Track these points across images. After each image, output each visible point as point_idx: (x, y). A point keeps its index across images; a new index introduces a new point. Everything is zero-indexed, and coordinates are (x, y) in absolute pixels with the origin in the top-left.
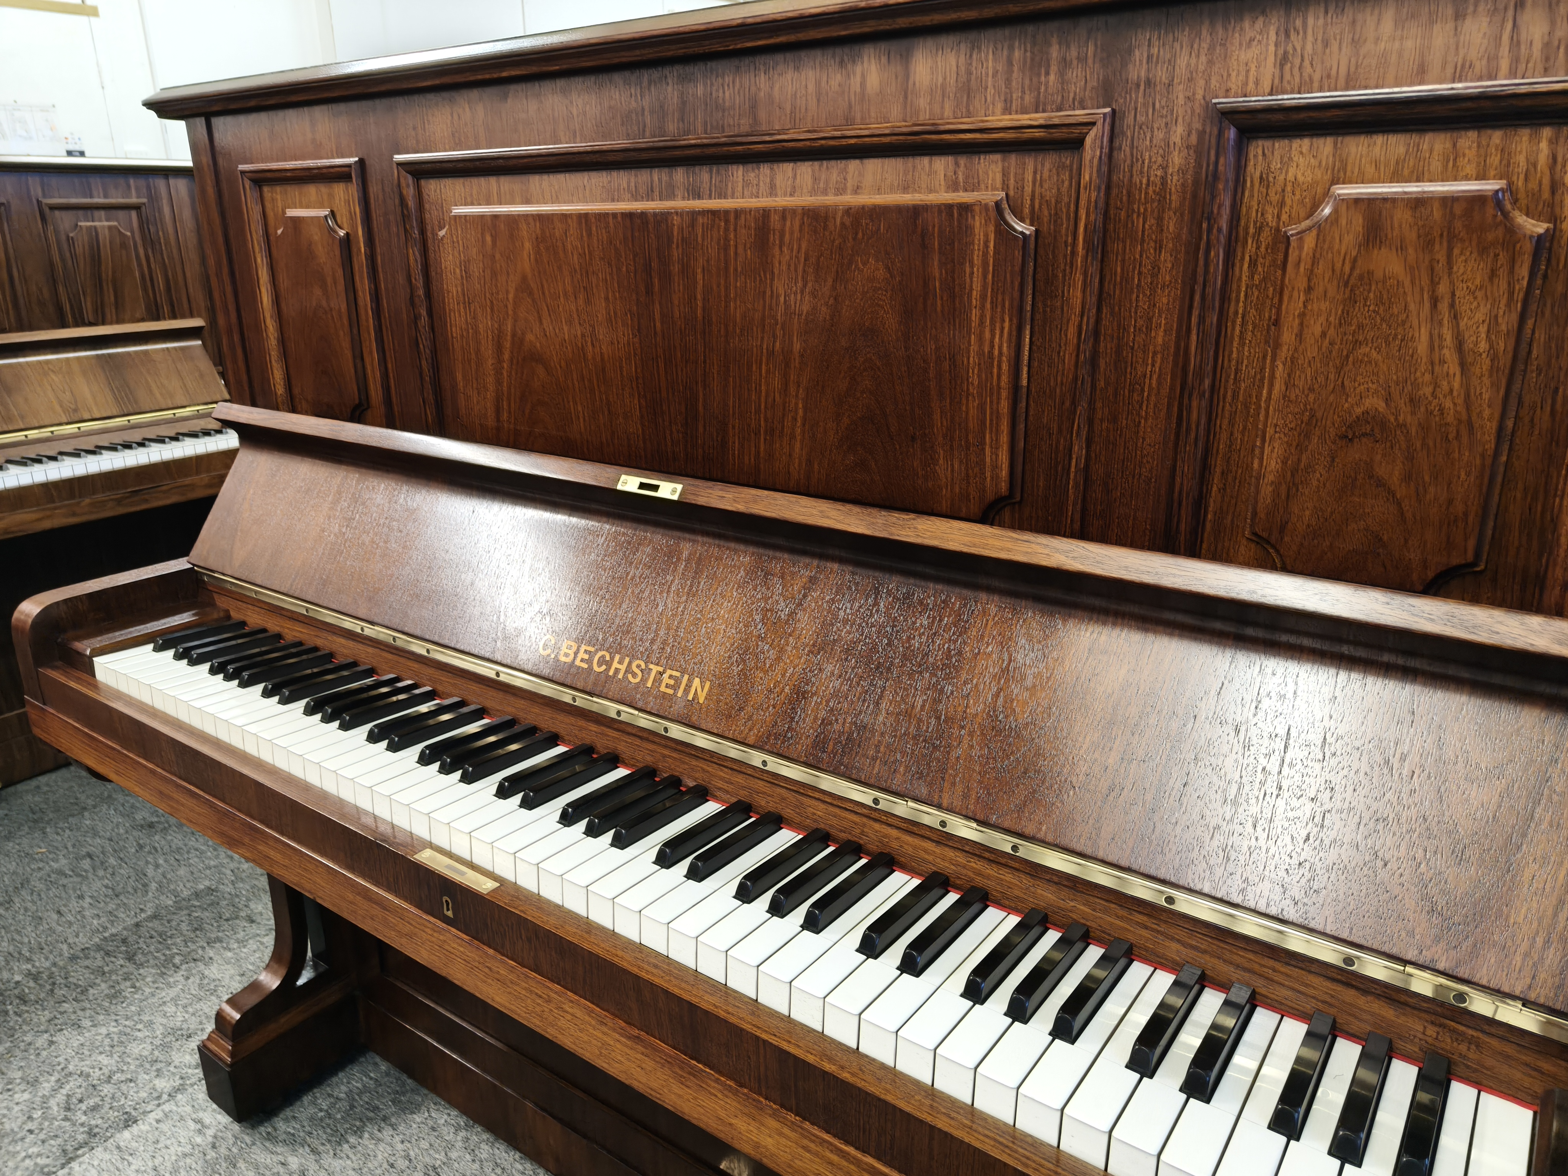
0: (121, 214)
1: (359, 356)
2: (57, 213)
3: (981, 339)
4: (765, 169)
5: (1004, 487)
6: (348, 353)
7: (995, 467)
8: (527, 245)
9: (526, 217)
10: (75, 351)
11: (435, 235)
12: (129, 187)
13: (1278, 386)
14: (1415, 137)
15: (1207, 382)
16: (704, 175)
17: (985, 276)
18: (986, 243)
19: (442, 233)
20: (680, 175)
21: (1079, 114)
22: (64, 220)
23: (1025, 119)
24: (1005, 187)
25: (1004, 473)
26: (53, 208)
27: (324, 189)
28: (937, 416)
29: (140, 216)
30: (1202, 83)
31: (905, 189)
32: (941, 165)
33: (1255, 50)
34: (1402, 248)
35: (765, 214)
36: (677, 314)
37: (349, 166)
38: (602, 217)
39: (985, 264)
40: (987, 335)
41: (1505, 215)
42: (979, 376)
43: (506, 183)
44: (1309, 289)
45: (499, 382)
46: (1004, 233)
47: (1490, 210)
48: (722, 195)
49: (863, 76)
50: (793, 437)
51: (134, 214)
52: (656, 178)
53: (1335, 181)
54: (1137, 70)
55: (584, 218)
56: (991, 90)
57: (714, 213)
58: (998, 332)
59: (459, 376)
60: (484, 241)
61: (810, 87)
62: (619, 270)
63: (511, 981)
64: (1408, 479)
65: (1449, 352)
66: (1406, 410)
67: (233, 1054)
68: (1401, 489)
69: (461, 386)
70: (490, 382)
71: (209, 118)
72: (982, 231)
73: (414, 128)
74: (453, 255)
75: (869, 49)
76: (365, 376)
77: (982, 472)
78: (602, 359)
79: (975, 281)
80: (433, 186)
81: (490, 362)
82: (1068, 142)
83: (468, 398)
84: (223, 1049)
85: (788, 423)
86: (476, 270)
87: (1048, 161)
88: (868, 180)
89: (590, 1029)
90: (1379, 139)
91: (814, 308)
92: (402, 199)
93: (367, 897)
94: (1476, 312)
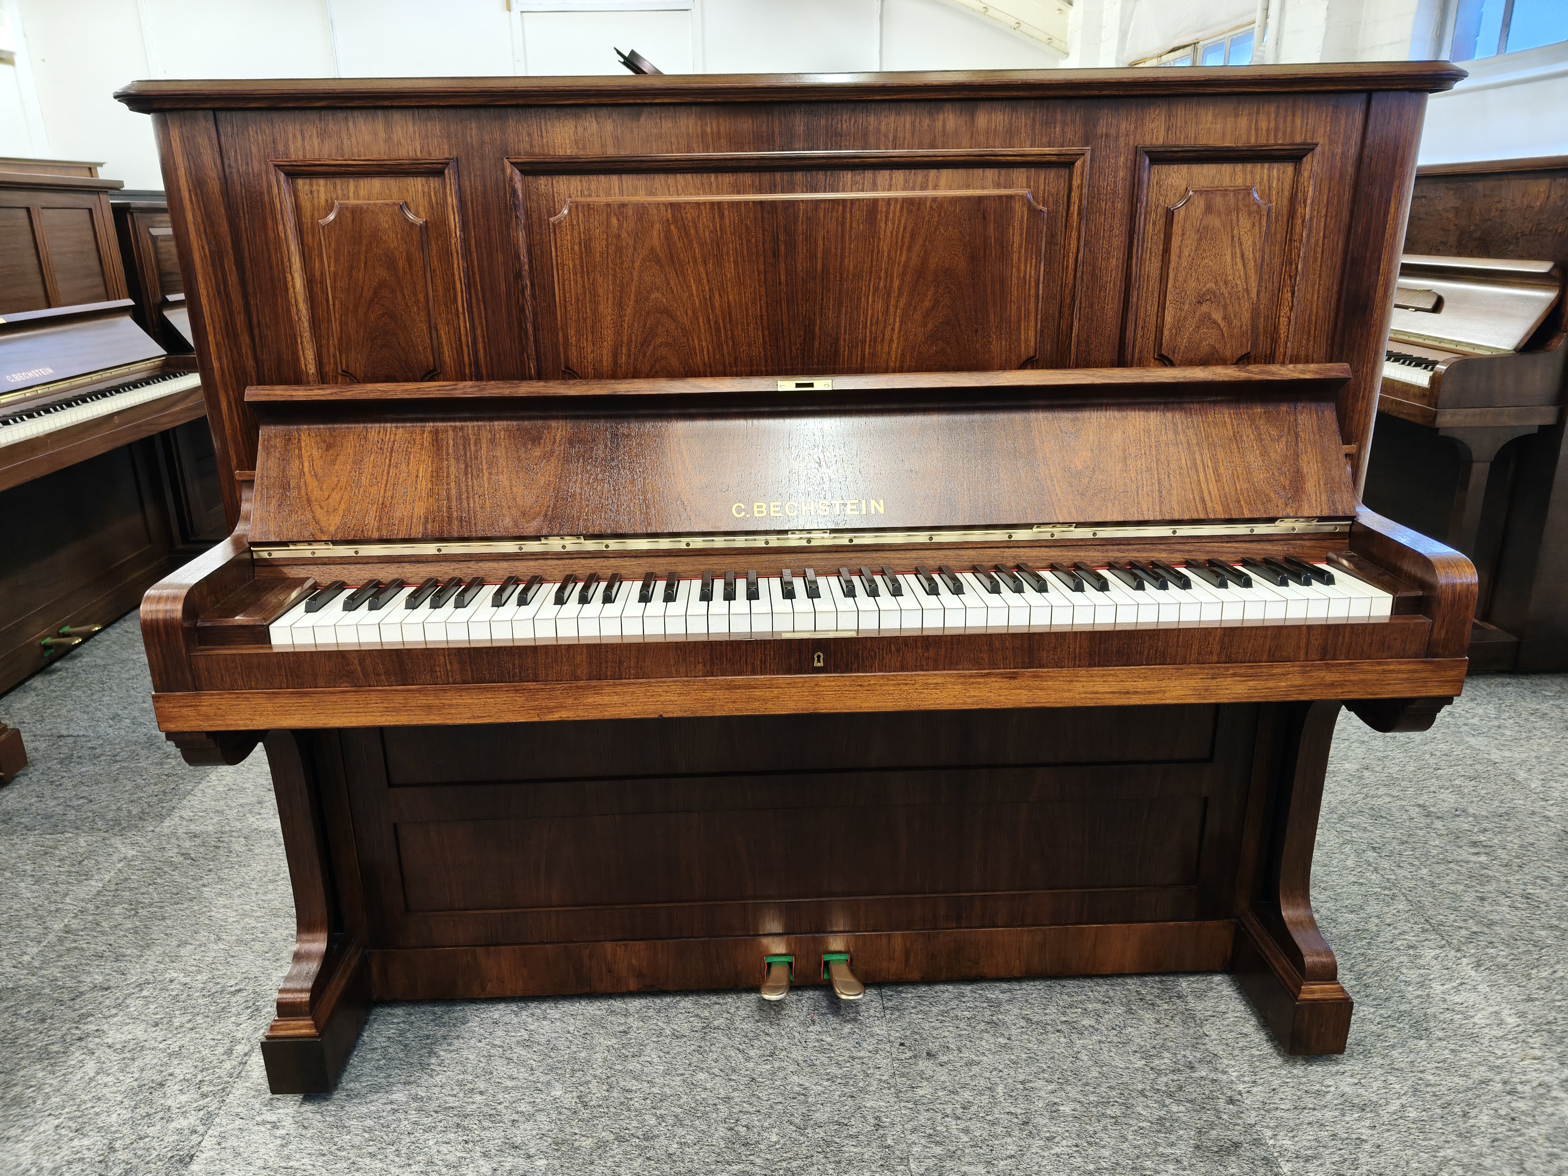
1: (433, 328)
3: (1019, 269)
5: (1032, 351)
6: (423, 325)
7: (1027, 340)
9: (656, 204)
11: (546, 221)
13: (1171, 281)
14: (1220, 166)
16: (822, 177)
17: (1021, 234)
18: (1022, 217)
19: (555, 218)
21: (1075, 149)
23: (1047, 150)
24: (1028, 186)
25: (1032, 345)
27: (393, 182)
28: (992, 316)
30: (1132, 137)
31: (968, 187)
32: (989, 174)
33: (1156, 123)
34: (1219, 214)
36: (800, 268)
37: (443, 163)
38: (733, 205)
39: (1021, 228)
40: (1023, 267)
41: (1256, 200)
42: (1018, 290)
44: (1183, 234)
45: (618, 333)
47: (1251, 196)
48: (835, 190)
49: (944, 122)
53: (1189, 185)
54: (1102, 128)
55: (717, 206)
56: (1023, 134)
57: (834, 201)
58: (1029, 265)
59: (571, 333)
61: (908, 125)
62: (748, 241)
63: (881, 685)
64: (1224, 318)
65: (1239, 260)
66: (1223, 287)
67: (316, 1026)
68: (1222, 324)
69: (573, 340)
70: (609, 334)
71: (217, 113)
72: (1020, 211)
73: (529, 135)
74: (572, 235)
75: (948, 106)
76: (440, 344)
77: (1019, 345)
78: (729, 306)
79: (1016, 237)
80: (543, 183)
81: (609, 318)
82: (1066, 163)
83: (581, 349)
84: (300, 1028)
85: (888, 333)
86: (598, 246)
87: (1052, 173)
88: (943, 182)
89: (950, 686)
90: (1206, 166)
91: (908, 259)
92: (514, 191)
93: (731, 687)
94: (1248, 242)
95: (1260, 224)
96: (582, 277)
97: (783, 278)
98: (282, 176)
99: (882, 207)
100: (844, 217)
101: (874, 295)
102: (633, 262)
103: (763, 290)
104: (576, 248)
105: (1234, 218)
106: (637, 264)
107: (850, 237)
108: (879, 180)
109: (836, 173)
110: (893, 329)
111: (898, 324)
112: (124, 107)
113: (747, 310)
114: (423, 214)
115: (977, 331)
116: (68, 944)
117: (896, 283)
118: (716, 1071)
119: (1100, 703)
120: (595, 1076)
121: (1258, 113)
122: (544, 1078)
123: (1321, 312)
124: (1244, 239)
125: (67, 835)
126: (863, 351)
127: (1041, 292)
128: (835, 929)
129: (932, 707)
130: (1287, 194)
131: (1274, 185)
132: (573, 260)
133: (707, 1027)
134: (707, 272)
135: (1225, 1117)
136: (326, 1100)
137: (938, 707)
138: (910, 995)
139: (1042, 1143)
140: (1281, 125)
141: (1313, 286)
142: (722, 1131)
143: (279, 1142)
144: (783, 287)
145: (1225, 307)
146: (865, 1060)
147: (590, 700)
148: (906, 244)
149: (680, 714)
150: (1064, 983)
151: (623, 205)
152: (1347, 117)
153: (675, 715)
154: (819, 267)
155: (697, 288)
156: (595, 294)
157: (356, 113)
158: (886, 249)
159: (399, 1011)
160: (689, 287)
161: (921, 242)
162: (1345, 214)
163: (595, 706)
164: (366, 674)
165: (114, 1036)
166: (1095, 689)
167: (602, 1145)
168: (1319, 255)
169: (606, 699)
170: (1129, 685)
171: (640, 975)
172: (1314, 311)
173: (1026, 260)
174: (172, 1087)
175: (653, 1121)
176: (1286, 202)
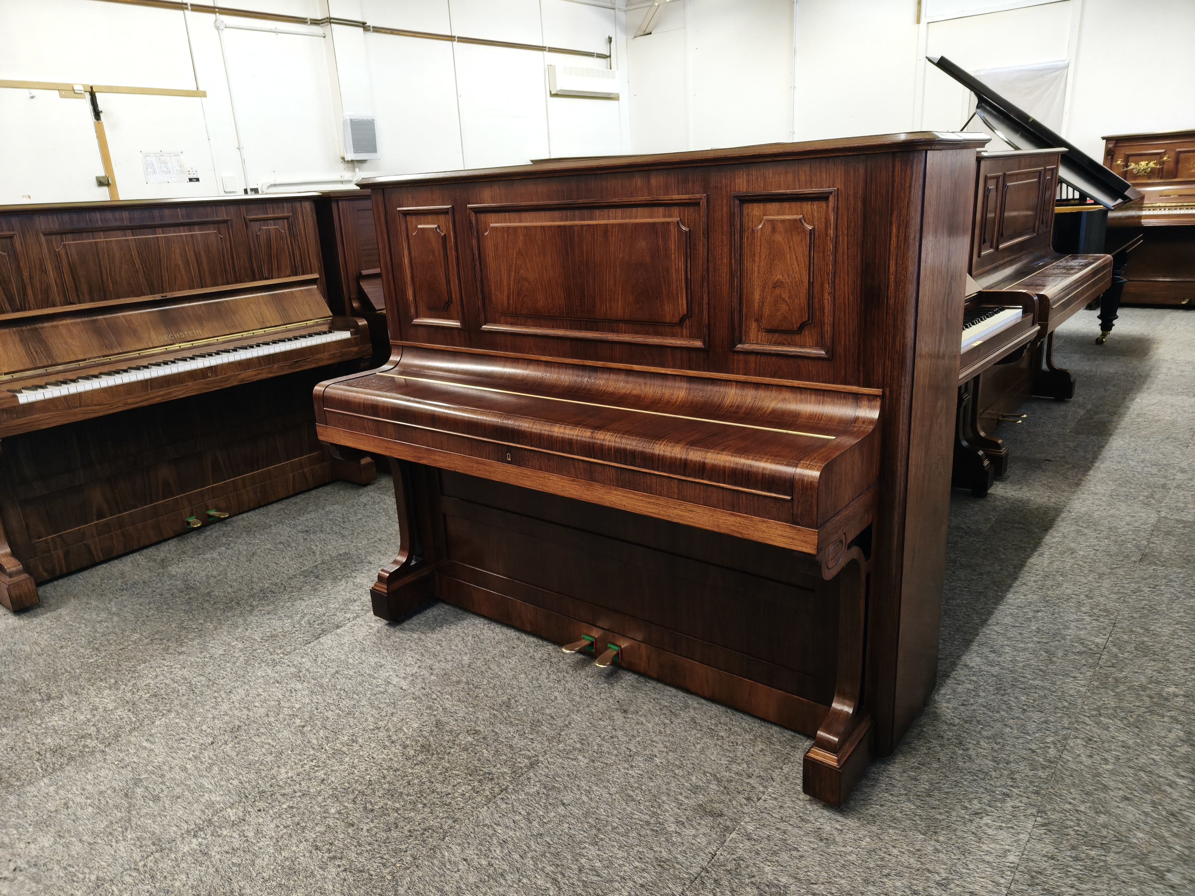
0: (280, 222)
1: (448, 282)
2: (252, 223)
3: (675, 264)
4: (606, 211)
5: (685, 312)
6: (444, 281)
7: (682, 304)
8: (521, 238)
9: (520, 227)
10: (260, 292)
11: (483, 235)
12: (283, 207)
13: (756, 274)
14: (782, 204)
15: (739, 273)
16: (586, 212)
17: (675, 244)
18: (675, 234)
19: (486, 234)
20: (577, 212)
21: (698, 196)
22: (255, 226)
23: (683, 197)
24: (680, 216)
25: (685, 307)
26: (251, 220)
27: (435, 217)
28: (664, 290)
29: (288, 222)
30: (729, 188)
31: (651, 217)
32: (661, 209)
33: (741, 180)
34: (781, 233)
35: (607, 225)
36: (577, 260)
37: (448, 209)
38: (550, 227)
39: (675, 240)
40: (677, 262)
41: (803, 224)
42: (676, 275)
43: (512, 215)
44: (760, 246)
45: (509, 288)
46: (680, 230)
47: (799, 222)
48: (592, 219)
49: (636, 183)
50: (618, 300)
51: (286, 221)
52: (569, 214)
53: (764, 215)
54: (713, 184)
55: (543, 227)
56: (673, 188)
57: (589, 225)
58: (680, 261)
59: (493, 288)
60: (504, 237)
61: (620, 185)
62: (556, 245)
63: (531, 475)
64: (789, 298)
65: (795, 262)
66: (787, 278)
67: (388, 590)
68: (789, 301)
69: (493, 291)
70: (506, 288)
71: (384, 191)
72: (673, 231)
73: (476, 195)
74: (492, 241)
75: (637, 174)
77: (679, 308)
78: (550, 278)
79: (673, 246)
80: (482, 216)
81: (505, 281)
82: (695, 204)
83: (496, 295)
84: (382, 588)
85: (616, 296)
86: (500, 247)
87: (692, 209)
88: (639, 214)
90: (774, 204)
91: (623, 257)
92: (470, 221)
93: (478, 463)
94: (799, 250)
96: (496, 261)
97: (570, 264)
98: (401, 215)
99: (611, 228)
100: (594, 234)
101: (609, 275)
102: (513, 255)
103: (563, 270)
104: (493, 248)
105: (790, 236)
107: (597, 244)
108: (611, 214)
110: (619, 294)
111: (621, 292)
113: (557, 281)
114: (444, 231)
115: (657, 298)
117: (619, 270)
118: (530, 677)
121: (799, 171)
124: (797, 248)
126: (606, 305)
129: (550, 492)
130: (823, 220)
131: (816, 214)
132: (493, 253)
134: (540, 261)
136: (394, 627)
140: (814, 179)
144: (571, 269)
146: (595, 701)
147: (433, 457)
148: (623, 248)
152: (854, 172)
153: (459, 471)
154: (585, 260)
155: (537, 268)
156: (500, 270)
157: (422, 188)
158: (613, 252)
160: (534, 268)
161: (629, 247)
162: (860, 233)
163: (435, 460)
168: (846, 261)
172: (846, 297)
173: (679, 258)
175: (485, 683)
176: (824, 226)
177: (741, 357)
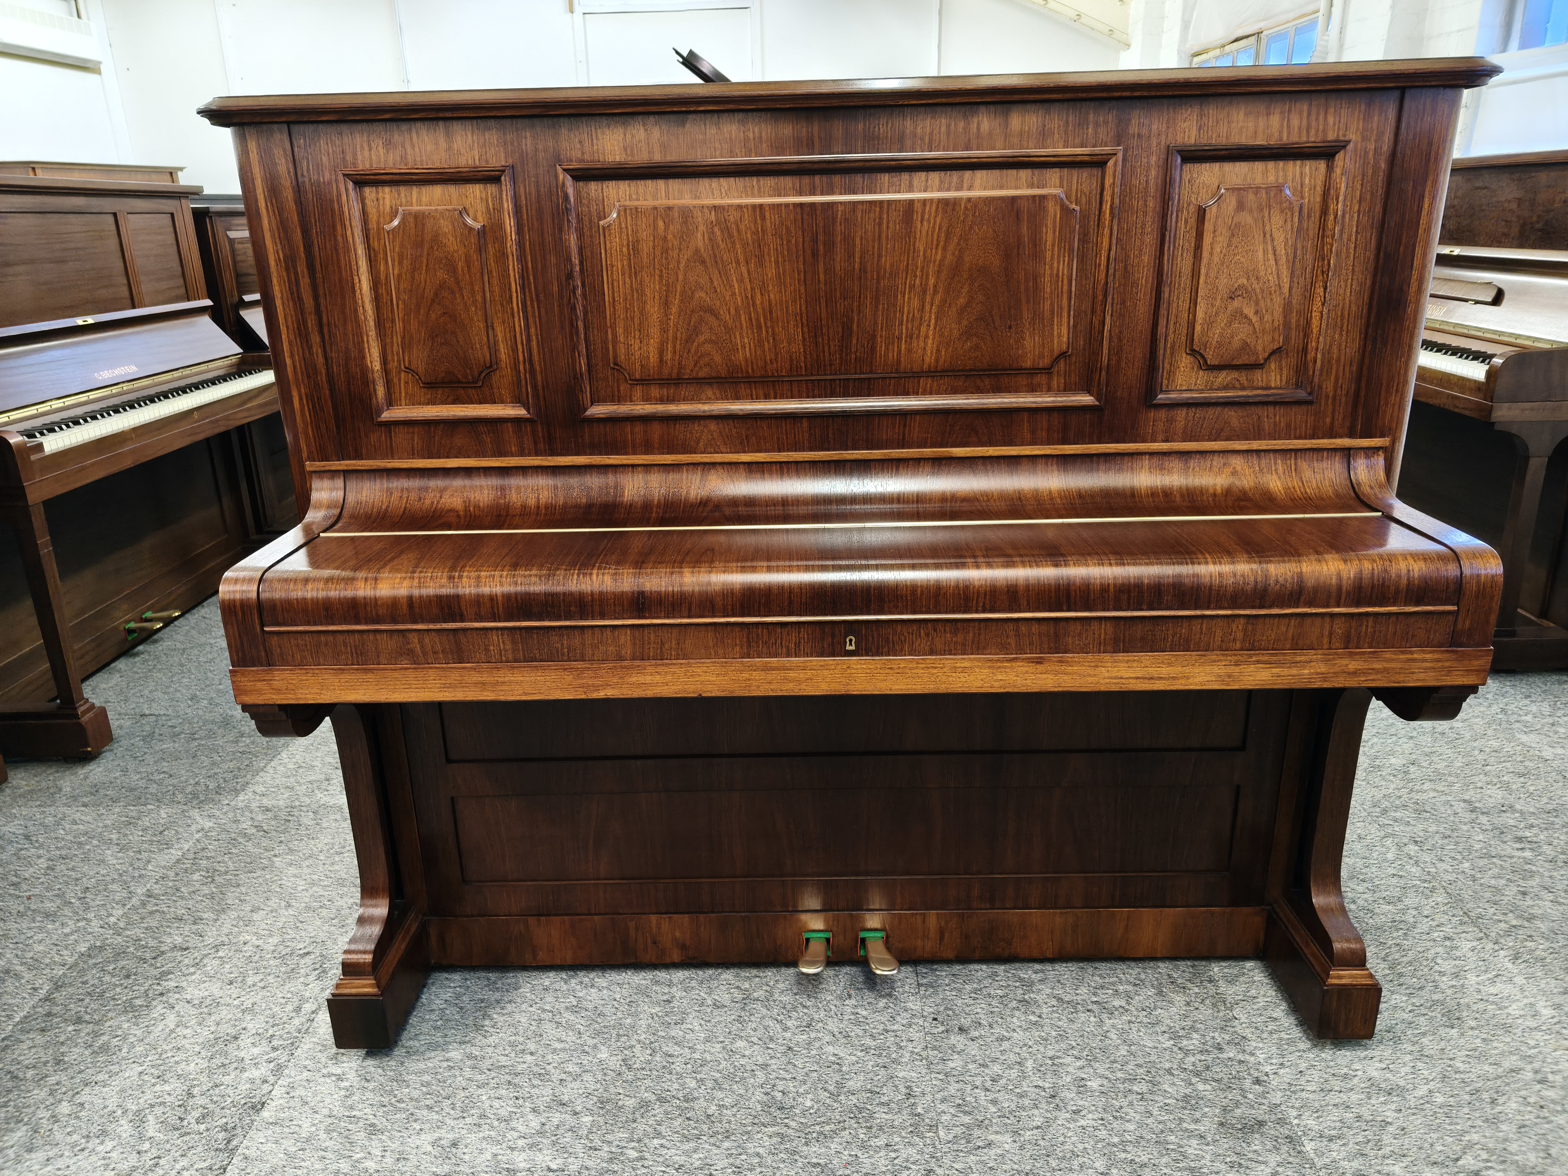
1: (490, 326)
3: (1052, 267)
4: (905, 176)
5: (1064, 347)
7: (1060, 336)
8: (702, 228)
9: (701, 207)
11: (593, 224)
13: (1202, 278)
14: (1252, 164)
15: (1171, 278)
17: (1054, 232)
18: (1055, 215)
19: (605, 221)
20: (838, 179)
21: (1107, 149)
23: (1079, 150)
24: (1061, 186)
25: (1065, 339)
28: (1025, 312)
30: (1164, 136)
32: (1024, 174)
33: (1188, 124)
34: (1251, 211)
35: (911, 202)
36: (838, 267)
37: (500, 171)
38: (775, 207)
39: (1054, 226)
40: (1055, 265)
41: (1289, 197)
42: (1050, 287)
43: (675, 185)
44: (1215, 231)
45: (664, 330)
47: (1283, 193)
48: (871, 192)
50: (927, 337)
52: (817, 182)
53: (1222, 183)
54: (1134, 128)
55: (759, 208)
56: (1056, 136)
57: (871, 202)
58: (1062, 263)
59: (619, 331)
60: (656, 226)
61: (943, 129)
62: (789, 241)
63: (911, 669)
64: (1256, 313)
65: (1271, 256)
66: (1255, 282)
67: (378, 986)
68: (1254, 319)
69: (622, 338)
70: (655, 331)
71: (292, 126)
72: (1053, 210)
73: (580, 142)
74: (620, 238)
75: (983, 109)
76: (496, 343)
77: (1052, 341)
78: (770, 305)
79: (1049, 236)
80: (593, 187)
81: (655, 316)
82: (1098, 163)
83: (629, 346)
84: (364, 986)
85: (923, 329)
86: (645, 248)
87: (1085, 173)
88: (978, 182)
89: (977, 670)
90: (1237, 164)
91: (944, 257)
92: (566, 197)
93: (767, 668)
94: (1279, 237)
95: (1292, 221)
96: (630, 276)
97: (822, 276)
98: (350, 185)
99: (918, 207)
100: (881, 218)
101: (910, 292)
102: (679, 262)
103: (803, 289)
104: (625, 249)
105: (1266, 214)
106: (682, 265)
107: (887, 237)
108: (916, 182)
109: (873, 176)
110: (929, 326)
111: (933, 321)
112: (206, 121)
113: (787, 308)
114: (480, 219)
115: (1010, 327)
116: (150, 908)
117: (932, 281)
118: (755, 1040)
119: (1125, 688)
120: (639, 1041)
121: (1290, 111)
122: (591, 1042)
123: (1354, 308)
124: (1276, 234)
125: (150, 807)
126: (899, 347)
127: (1073, 289)
128: (871, 907)
129: (960, 690)
130: (1319, 190)
131: (1307, 181)
132: (622, 261)
133: (747, 998)
134: (749, 272)
135: (1251, 1096)
136: (387, 1055)
137: (966, 690)
138: (944, 973)
139: (1068, 1115)
140: (1314, 124)
141: (1346, 281)
142: (759, 1095)
143: (343, 1093)
144: (822, 286)
145: (1257, 303)
146: (899, 1033)
147: (634, 679)
148: (942, 243)
149: (719, 694)
150: (1097, 965)
151: (670, 208)
152: (1380, 115)
153: (713, 695)
154: (857, 266)
155: (740, 287)
156: (642, 294)
157: (419, 124)
158: (922, 249)
159: (457, 977)
160: (732, 286)
161: (956, 240)
162: (1378, 208)
163: (639, 685)
164: (425, 653)
165: (193, 992)
166: (1119, 675)
167: (645, 1105)
168: (1352, 251)
169: (648, 679)
170: (1152, 671)
171: (683, 947)
172: (1347, 305)
173: (1059, 257)
174: (245, 1041)
175: (693, 1084)
176: (1318, 199)
177: (1162, 414)
